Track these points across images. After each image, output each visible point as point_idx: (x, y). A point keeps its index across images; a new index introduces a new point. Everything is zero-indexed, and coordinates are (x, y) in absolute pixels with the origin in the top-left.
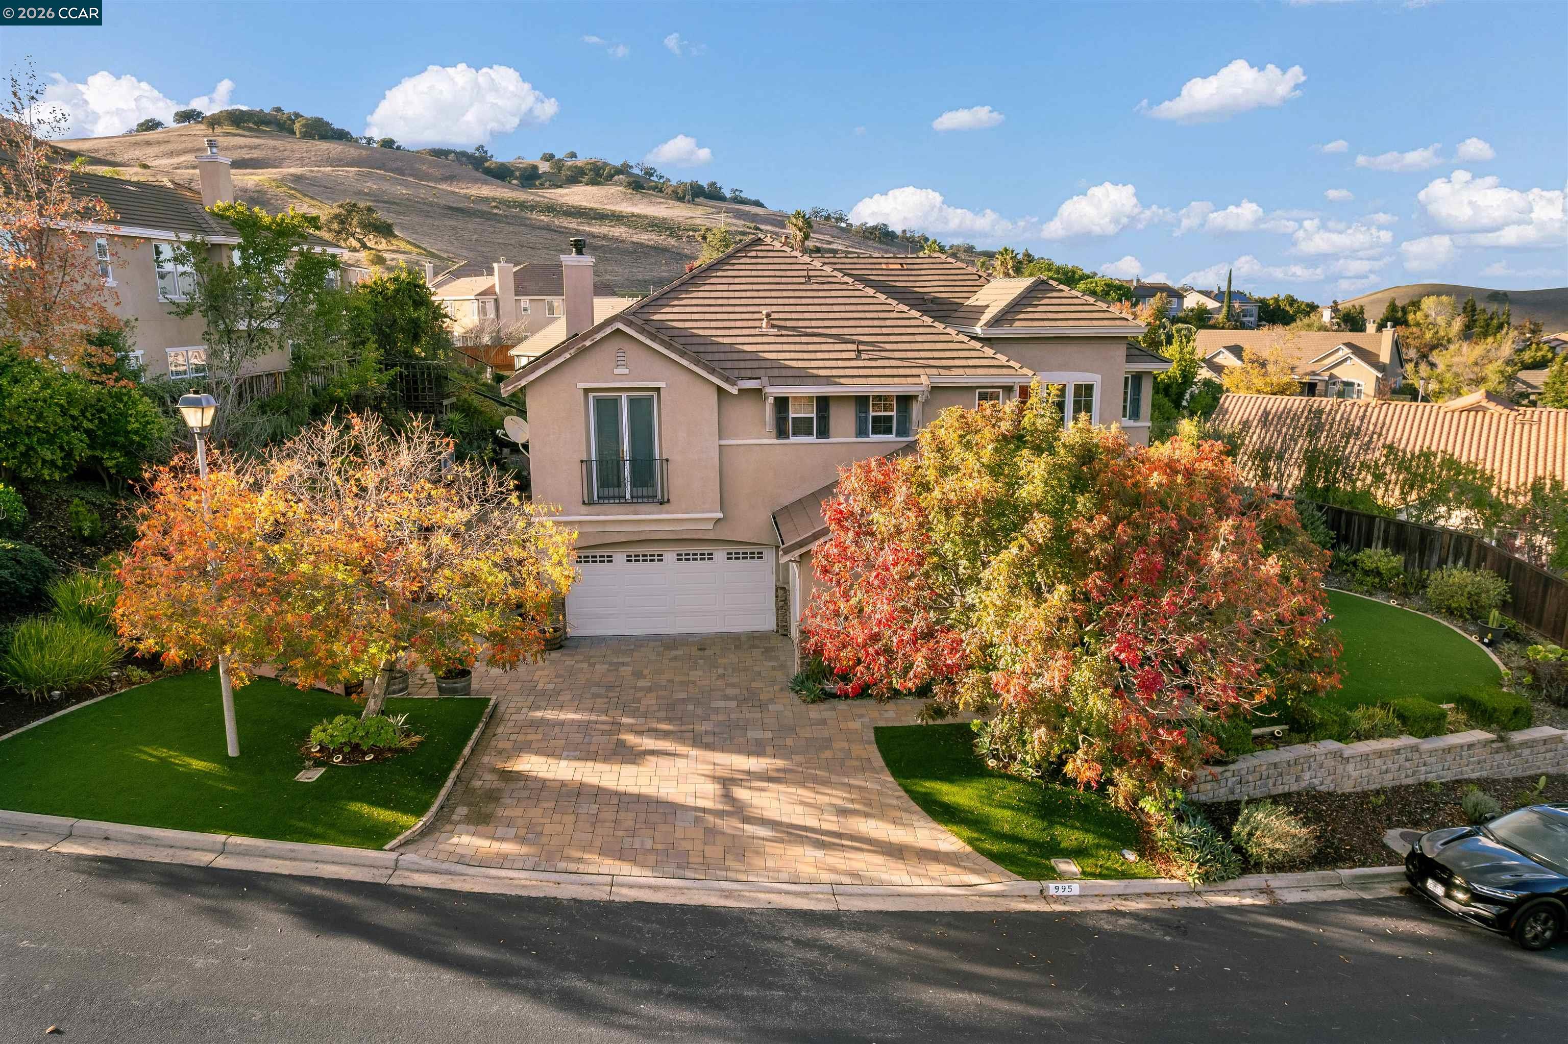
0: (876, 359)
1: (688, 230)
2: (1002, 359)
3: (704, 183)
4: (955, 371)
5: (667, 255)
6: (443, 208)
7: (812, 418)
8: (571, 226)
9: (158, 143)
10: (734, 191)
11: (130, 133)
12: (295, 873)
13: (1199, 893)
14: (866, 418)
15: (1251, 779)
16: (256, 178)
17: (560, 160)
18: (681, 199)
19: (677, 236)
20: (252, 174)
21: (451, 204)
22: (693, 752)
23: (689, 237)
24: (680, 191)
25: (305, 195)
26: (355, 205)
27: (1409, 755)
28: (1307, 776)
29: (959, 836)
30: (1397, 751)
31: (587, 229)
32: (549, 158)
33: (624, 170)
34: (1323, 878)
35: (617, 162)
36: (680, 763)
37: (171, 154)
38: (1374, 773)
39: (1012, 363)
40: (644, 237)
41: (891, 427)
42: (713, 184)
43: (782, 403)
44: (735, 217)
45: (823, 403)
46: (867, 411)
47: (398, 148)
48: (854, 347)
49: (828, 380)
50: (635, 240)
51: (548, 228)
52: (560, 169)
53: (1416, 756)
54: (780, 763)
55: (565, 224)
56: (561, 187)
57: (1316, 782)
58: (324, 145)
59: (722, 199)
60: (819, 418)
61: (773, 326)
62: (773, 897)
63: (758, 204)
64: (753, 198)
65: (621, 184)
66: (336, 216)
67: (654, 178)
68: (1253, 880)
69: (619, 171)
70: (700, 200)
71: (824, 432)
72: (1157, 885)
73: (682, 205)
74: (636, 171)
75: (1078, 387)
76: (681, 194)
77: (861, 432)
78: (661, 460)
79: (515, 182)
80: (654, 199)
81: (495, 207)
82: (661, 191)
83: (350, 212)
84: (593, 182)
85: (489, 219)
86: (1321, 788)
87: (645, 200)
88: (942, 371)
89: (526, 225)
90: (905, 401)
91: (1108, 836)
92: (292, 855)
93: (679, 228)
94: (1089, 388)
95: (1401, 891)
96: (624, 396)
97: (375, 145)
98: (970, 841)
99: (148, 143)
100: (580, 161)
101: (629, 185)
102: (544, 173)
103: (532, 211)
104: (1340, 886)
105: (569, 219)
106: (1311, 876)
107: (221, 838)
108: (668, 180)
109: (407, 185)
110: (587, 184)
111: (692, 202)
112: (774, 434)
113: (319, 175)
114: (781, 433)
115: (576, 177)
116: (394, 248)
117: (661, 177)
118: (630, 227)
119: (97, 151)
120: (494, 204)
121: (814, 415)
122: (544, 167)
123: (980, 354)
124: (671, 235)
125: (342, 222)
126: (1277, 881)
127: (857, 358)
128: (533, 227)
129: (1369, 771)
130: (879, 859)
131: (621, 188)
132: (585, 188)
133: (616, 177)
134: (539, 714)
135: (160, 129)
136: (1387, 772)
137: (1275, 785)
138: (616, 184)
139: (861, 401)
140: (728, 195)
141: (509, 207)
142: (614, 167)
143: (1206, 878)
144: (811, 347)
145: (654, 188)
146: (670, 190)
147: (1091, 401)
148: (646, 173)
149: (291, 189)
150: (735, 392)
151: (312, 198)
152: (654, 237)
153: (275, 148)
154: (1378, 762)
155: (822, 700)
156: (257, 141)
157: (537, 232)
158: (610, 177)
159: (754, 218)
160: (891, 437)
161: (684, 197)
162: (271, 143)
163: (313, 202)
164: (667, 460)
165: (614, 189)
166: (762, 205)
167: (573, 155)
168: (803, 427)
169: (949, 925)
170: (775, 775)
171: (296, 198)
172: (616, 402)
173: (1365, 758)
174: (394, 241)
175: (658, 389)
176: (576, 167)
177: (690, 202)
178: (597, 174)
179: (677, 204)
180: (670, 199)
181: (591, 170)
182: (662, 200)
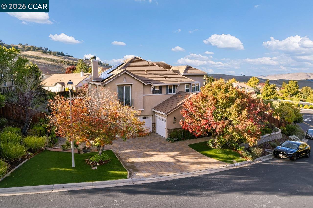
0: (169, 79)
2: (189, 79)
3: (60, 52)
4: (183, 81)
5: (56, 67)
7: (158, 90)
8: (32, 60)
12: (114, 186)
13: (253, 162)
14: (168, 90)
17: (24, 45)
18: (55, 55)
19: (58, 63)
22: (162, 153)
23: (60, 63)
24: (55, 53)
29: (216, 159)
31: (36, 61)
32: (21, 45)
33: (40, 48)
36: (161, 155)
39: (191, 79)
40: (50, 63)
41: (172, 91)
42: (62, 52)
43: (154, 88)
44: (68, 59)
45: (161, 87)
46: (168, 89)
48: (164, 77)
49: (163, 83)
50: (48, 63)
52: (24, 47)
54: (178, 153)
56: (25, 51)
59: (64, 55)
60: (160, 90)
61: (148, 73)
62: (201, 173)
63: (72, 56)
65: (40, 51)
67: (48, 50)
68: (258, 159)
69: (39, 49)
70: (59, 55)
71: (161, 93)
72: (248, 161)
73: (55, 56)
74: (43, 49)
75: (197, 84)
78: (131, 99)
80: (49, 55)
82: (50, 53)
84: (33, 51)
87: (47, 55)
90: (174, 86)
91: (236, 156)
92: (110, 183)
93: (58, 61)
95: (274, 157)
96: (124, 86)
98: (218, 160)
100: (29, 46)
101: (42, 52)
104: (266, 158)
105: (31, 58)
107: (91, 182)
108: (51, 51)
110: (31, 51)
114: (153, 93)
115: (28, 49)
117: (50, 50)
118: (46, 60)
121: (159, 89)
122: (20, 47)
123: (185, 78)
124: (56, 62)
126: (261, 158)
127: (165, 79)
130: (209, 165)
131: (40, 52)
132: (31, 52)
133: (39, 50)
134: (123, 151)
138: (39, 51)
139: (167, 86)
140: (66, 55)
142: (38, 48)
143: (253, 159)
144: (156, 77)
145: (48, 53)
146: (52, 53)
147: (199, 87)
148: (46, 49)
150: (147, 85)
152: (52, 63)
155: (174, 142)
158: (37, 50)
159: (72, 59)
160: (172, 93)
164: (134, 99)
165: (38, 52)
167: (27, 44)
168: (157, 92)
170: (179, 155)
172: (122, 88)
175: (131, 85)
176: (28, 47)
177: (57, 56)
178: (34, 49)
179: (54, 56)
180: (53, 55)
181: (32, 48)
182: (51, 55)
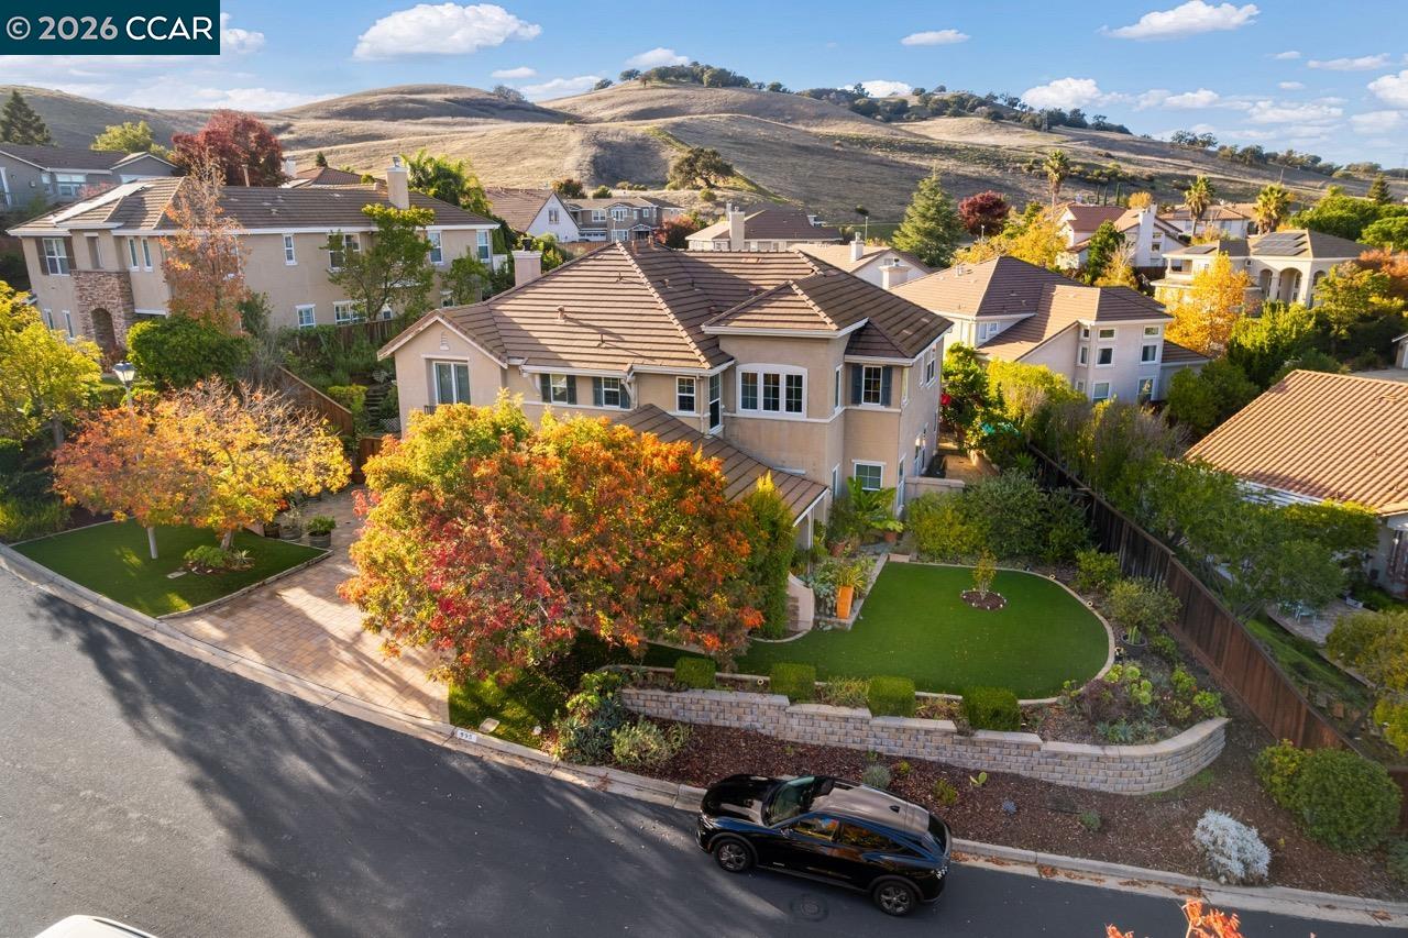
0: (609, 348)
1: (1016, 162)
3: (1067, 110)
4: (659, 362)
6: (791, 148)
7: (565, 389)
9: (606, 98)
10: (1097, 117)
11: (590, 92)
13: (549, 765)
14: (600, 392)
15: (693, 707)
16: (645, 127)
17: (929, 95)
18: (1037, 128)
20: (644, 124)
21: (801, 144)
24: (1037, 120)
25: (678, 141)
26: (702, 150)
27: (858, 725)
28: (748, 718)
30: (846, 719)
32: (919, 92)
33: (988, 101)
34: (663, 787)
35: (982, 94)
37: (613, 106)
38: (819, 731)
39: (701, 358)
40: (970, 170)
41: (617, 400)
42: (1076, 111)
43: (545, 378)
45: (571, 379)
46: (601, 387)
47: (784, 91)
50: (960, 172)
51: (881, 163)
52: (927, 103)
53: (865, 727)
55: (898, 159)
56: (925, 119)
57: (758, 725)
58: (724, 92)
59: (1083, 125)
60: (569, 390)
61: (565, 318)
63: (1122, 130)
64: (1117, 124)
65: (982, 115)
66: (687, 160)
67: (1017, 108)
69: (982, 103)
70: (1061, 128)
71: (573, 400)
72: (529, 753)
73: (1038, 133)
74: (1000, 101)
75: (789, 378)
76: (1038, 123)
77: (597, 402)
79: (879, 117)
80: (1011, 128)
81: (838, 145)
82: (1019, 121)
83: (697, 157)
84: (956, 114)
85: (829, 156)
86: (762, 731)
87: (1003, 130)
88: (647, 361)
89: (860, 161)
94: (799, 378)
96: (452, 364)
97: (765, 90)
99: (599, 99)
100: (946, 96)
101: (989, 115)
102: (913, 107)
103: (871, 147)
104: (667, 794)
106: (654, 782)
108: (1031, 109)
109: (766, 126)
110: (950, 116)
111: (1049, 130)
112: (541, 398)
113: (696, 122)
114: (546, 398)
115: (941, 109)
116: (731, 185)
117: (1024, 106)
118: (959, 160)
119: (565, 108)
120: (838, 142)
122: (913, 101)
123: (686, 348)
124: (998, 168)
125: (691, 165)
127: (598, 347)
128: (867, 162)
129: (813, 729)
131: (981, 119)
133: (979, 109)
135: (610, 87)
136: (833, 733)
137: (717, 718)
138: (977, 115)
139: (596, 381)
140: (1090, 122)
141: (852, 144)
142: (979, 98)
145: (1013, 118)
146: (1027, 119)
147: (801, 390)
148: (1010, 104)
149: (669, 135)
150: (506, 367)
151: (683, 143)
152: (980, 169)
153: (686, 97)
154: (823, 723)
156: (674, 91)
157: (870, 167)
158: (973, 109)
160: (617, 408)
161: (1040, 126)
162: (685, 92)
163: (682, 147)
165: (974, 120)
166: (1124, 131)
167: (942, 89)
168: (559, 395)
169: (366, 734)
171: (670, 143)
173: (811, 717)
174: (731, 180)
175: (467, 362)
176: (941, 100)
177: (1045, 130)
178: (961, 106)
179: (1033, 132)
180: (1028, 128)
181: (955, 103)
182: (1020, 129)
